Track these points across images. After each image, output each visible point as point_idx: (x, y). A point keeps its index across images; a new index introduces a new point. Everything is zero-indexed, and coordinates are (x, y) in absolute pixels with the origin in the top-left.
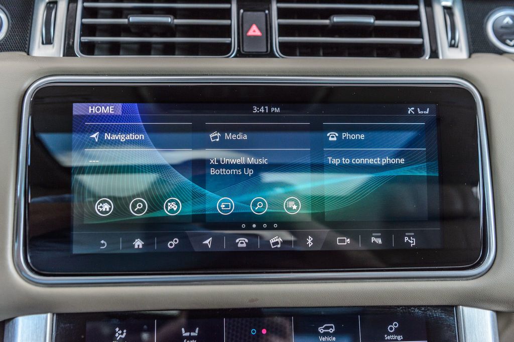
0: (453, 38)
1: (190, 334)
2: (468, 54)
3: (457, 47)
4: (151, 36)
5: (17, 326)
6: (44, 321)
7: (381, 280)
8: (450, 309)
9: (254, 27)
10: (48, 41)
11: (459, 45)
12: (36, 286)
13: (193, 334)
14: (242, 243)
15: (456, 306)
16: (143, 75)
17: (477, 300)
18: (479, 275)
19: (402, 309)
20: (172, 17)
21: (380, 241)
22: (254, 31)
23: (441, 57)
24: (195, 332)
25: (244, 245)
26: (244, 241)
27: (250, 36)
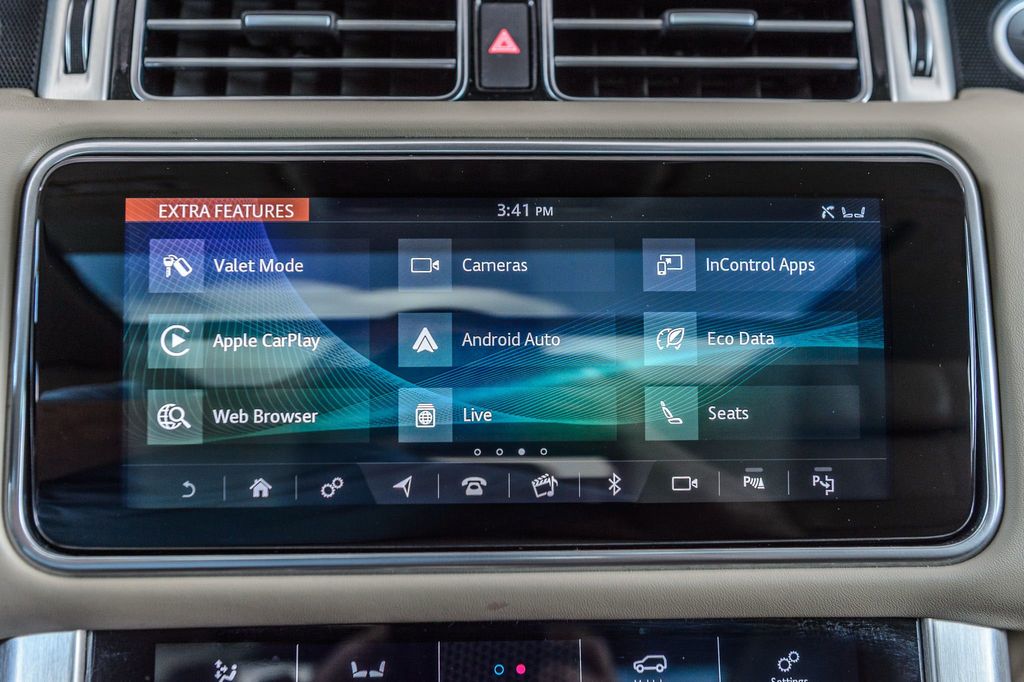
0: (922, 56)
1: (368, 675)
2: (954, 91)
3: (930, 75)
4: (291, 55)
5: (14, 656)
6: (68, 647)
7: (762, 565)
8: (908, 626)
9: (504, 36)
10: (77, 65)
11: (935, 72)
12: (50, 574)
13: (373, 674)
14: (474, 487)
15: (921, 620)
16: (270, 139)
17: (965, 607)
18: (967, 556)
19: (808, 624)
20: (333, 16)
21: (761, 484)
22: (504, 44)
23: (895, 98)
24: (378, 670)
25: (479, 492)
26: (477, 484)
27: (495, 55)
